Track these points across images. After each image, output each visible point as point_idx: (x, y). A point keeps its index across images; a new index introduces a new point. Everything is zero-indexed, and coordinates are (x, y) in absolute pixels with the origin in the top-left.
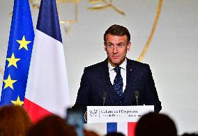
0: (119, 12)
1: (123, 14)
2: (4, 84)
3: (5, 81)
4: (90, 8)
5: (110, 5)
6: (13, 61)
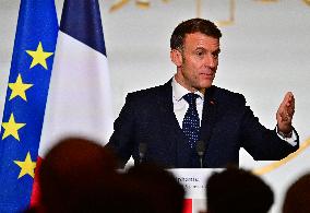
2: (3, 130)
3: (5, 125)
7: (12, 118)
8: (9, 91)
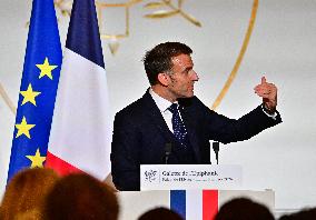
0: (192, 21)
1: (198, 24)
2: (16, 130)
3: (18, 126)
4: (148, 16)
5: (179, 11)
6: (30, 96)
7: (24, 120)
8: (21, 98)
